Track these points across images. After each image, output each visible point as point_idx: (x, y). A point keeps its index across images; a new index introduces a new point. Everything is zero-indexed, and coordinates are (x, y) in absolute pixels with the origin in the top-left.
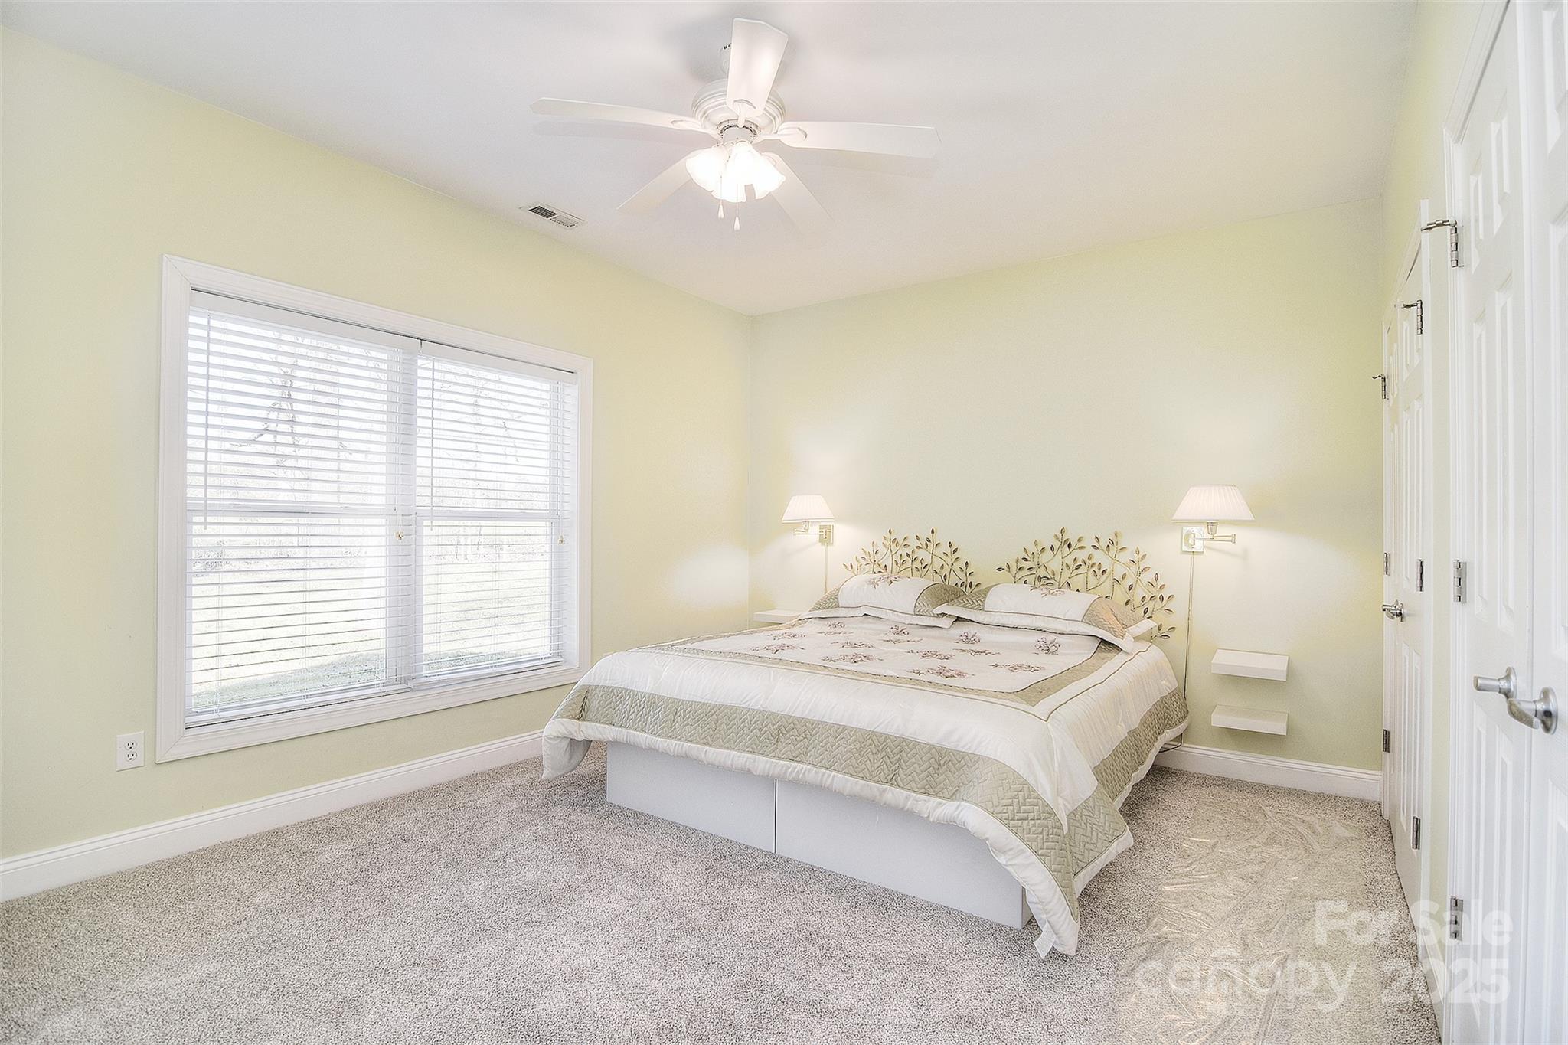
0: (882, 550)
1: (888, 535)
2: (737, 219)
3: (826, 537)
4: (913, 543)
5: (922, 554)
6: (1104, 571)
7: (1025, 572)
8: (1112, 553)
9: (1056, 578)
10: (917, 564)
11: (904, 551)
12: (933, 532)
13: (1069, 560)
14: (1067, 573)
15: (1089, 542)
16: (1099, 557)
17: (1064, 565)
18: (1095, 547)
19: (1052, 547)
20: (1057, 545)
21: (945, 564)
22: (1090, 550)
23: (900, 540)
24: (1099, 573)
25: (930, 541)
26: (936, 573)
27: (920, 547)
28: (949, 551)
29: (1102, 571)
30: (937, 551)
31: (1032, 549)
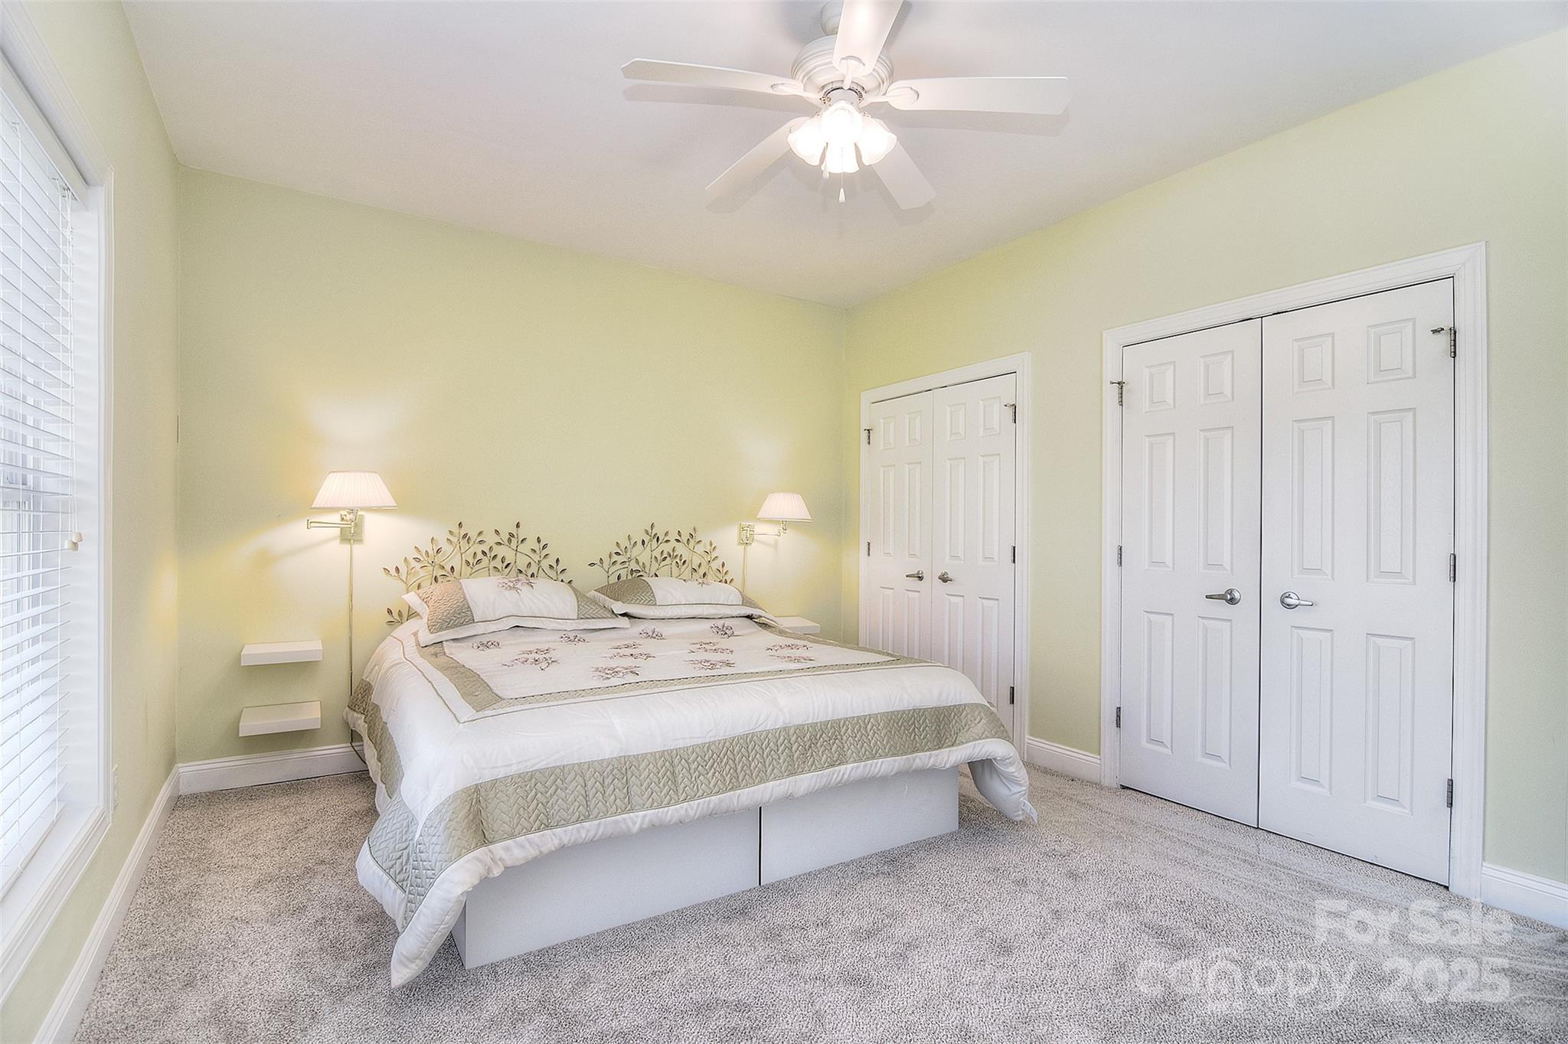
0: (447, 548)
1: (456, 530)
2: (842, 190)
3: (351, 534)
4: (491, 539)
5: (501, 551)
6: (684, 562)
7: (618, 566)
8: (691, 546)
9: (647, 570)
10: (497, 563)
11: (479, 549)
12: (518, 526)
13: (657, 553)
14: (655, 565)
15: (673, 536)
16: (681, 549)
17: (653, 557)
18: (678, 541)
19: (643, 541)
20: (647, 539)
21: (532, 563)
22: (673, 543)
23: (473, 534)
24: (680, 563)
25: (513, 536)
26: (521, 572)
27: (500, 544)
28: (536, 547)
29: (682, 561)
30: (522, 548)
31: (624, 543)
